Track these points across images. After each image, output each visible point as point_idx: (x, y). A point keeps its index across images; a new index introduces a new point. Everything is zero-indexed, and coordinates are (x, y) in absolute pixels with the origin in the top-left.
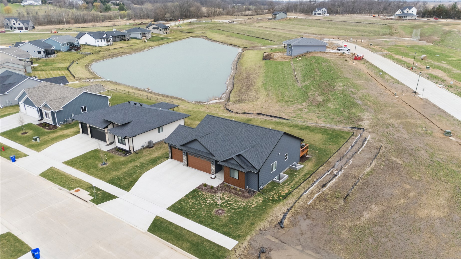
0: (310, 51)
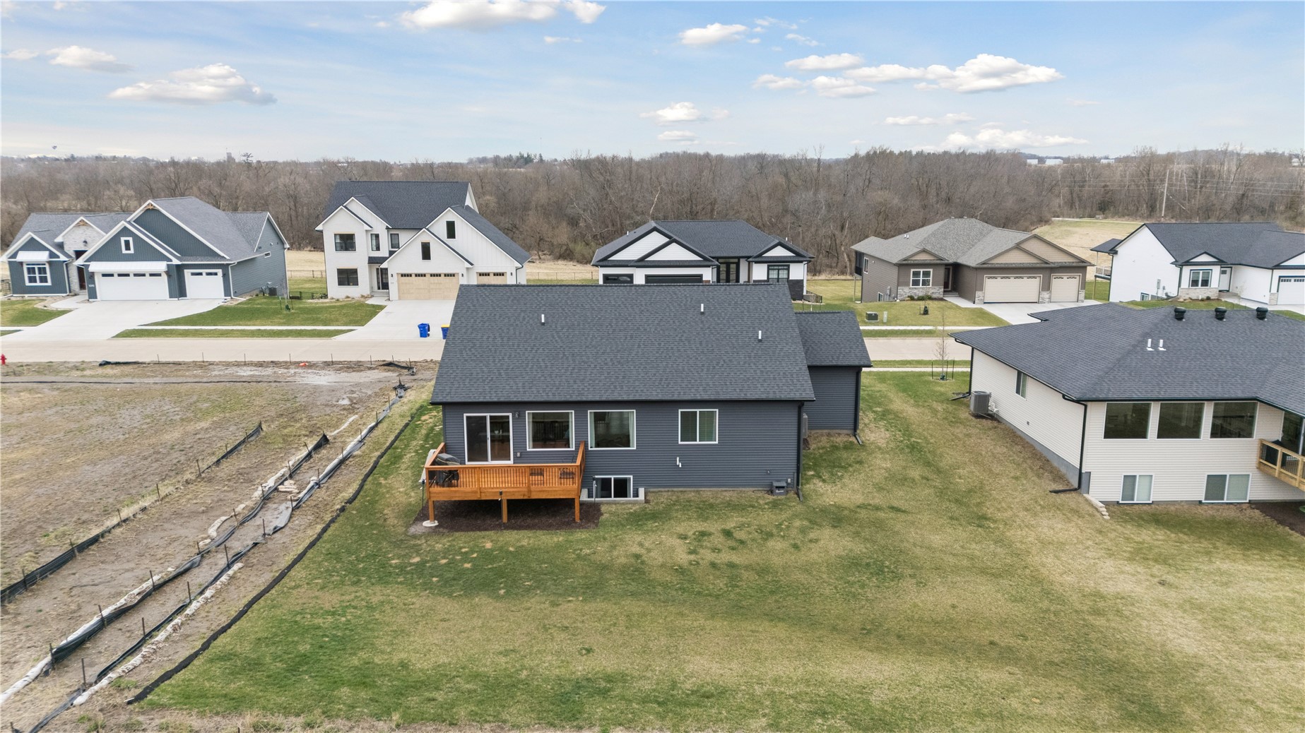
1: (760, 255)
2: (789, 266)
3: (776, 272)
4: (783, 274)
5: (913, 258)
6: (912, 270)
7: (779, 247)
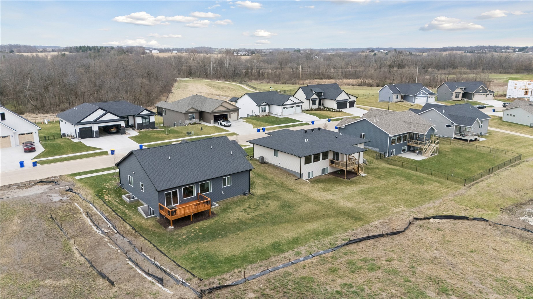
1: (138, 114)
2: (149, 117)
3: (145, 120)
4: (147, 120)
5: (189, 111)
6: (189, 115)
7: (145, 111)
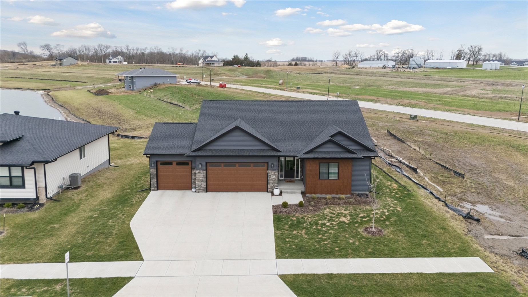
0: (158, 83)
